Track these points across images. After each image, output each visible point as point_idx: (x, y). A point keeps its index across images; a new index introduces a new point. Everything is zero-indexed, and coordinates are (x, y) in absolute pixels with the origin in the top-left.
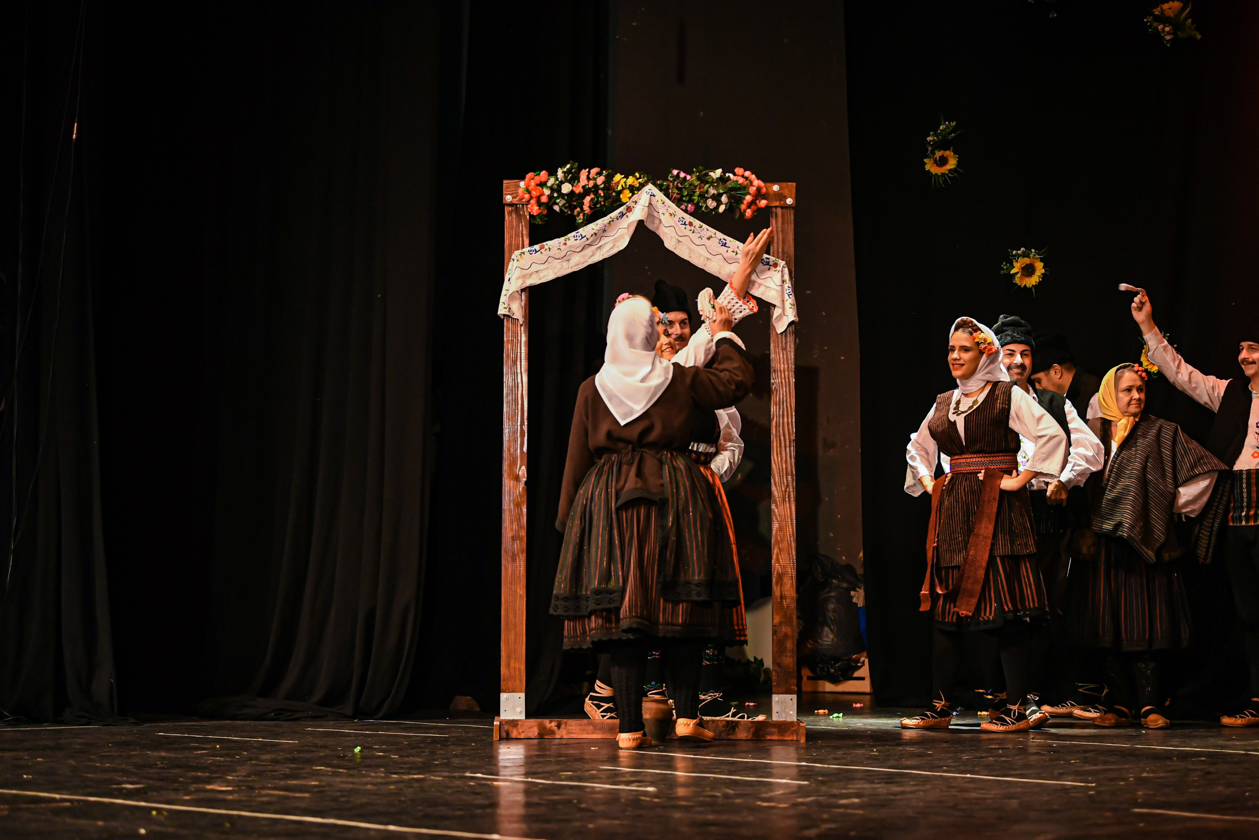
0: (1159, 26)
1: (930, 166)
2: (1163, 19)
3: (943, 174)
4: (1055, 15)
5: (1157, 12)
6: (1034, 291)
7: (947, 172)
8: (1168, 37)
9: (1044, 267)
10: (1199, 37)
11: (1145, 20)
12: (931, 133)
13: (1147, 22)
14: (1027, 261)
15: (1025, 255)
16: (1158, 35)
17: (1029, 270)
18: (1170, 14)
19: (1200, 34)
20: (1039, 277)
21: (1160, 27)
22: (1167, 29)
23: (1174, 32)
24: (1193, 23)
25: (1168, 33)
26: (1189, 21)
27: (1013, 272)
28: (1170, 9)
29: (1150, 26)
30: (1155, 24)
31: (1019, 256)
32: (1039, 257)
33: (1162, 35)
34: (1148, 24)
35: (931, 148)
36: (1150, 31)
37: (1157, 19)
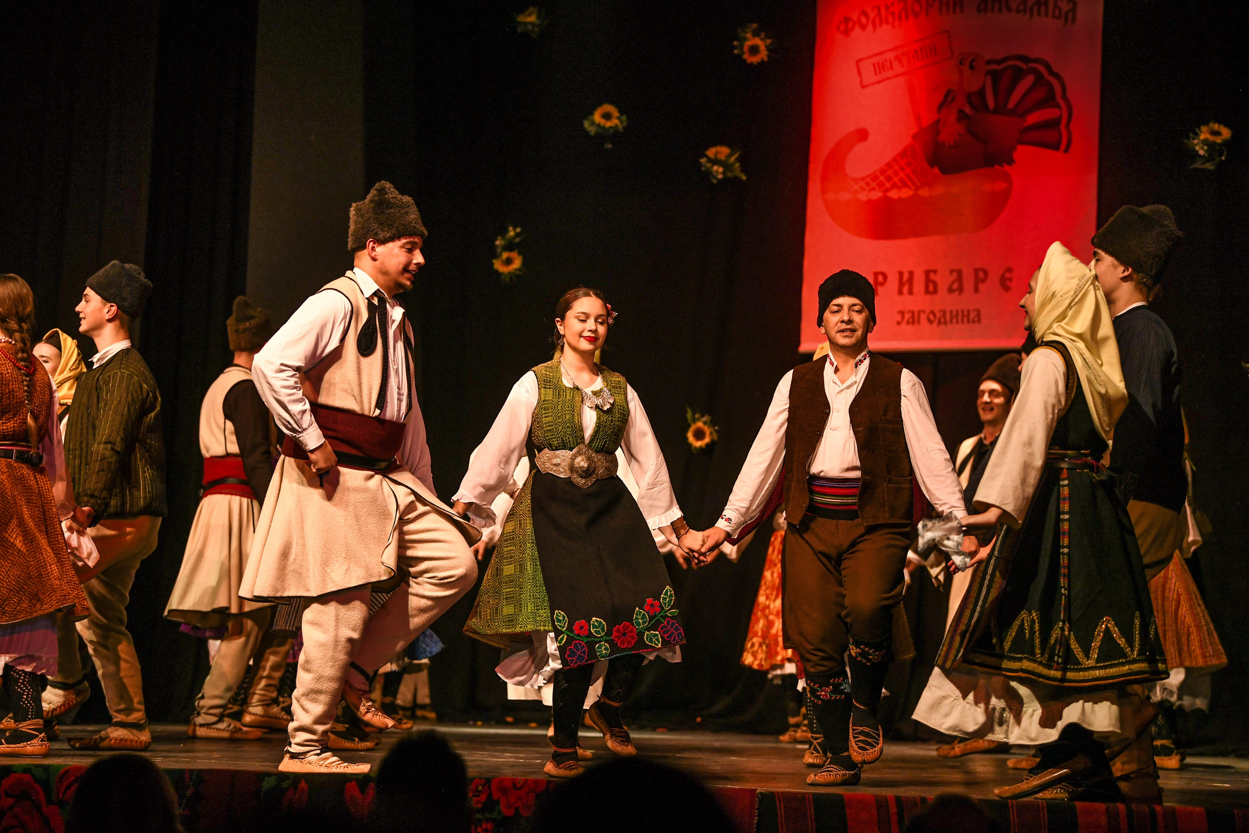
0: (712, 166)
1: (498, 265)
2: (715, 162)
3: (510, 273)
4: (610, 146)
5: (711, 155)
7: (513, 271)
8: (720, 176)
10: (744, 178)
11: (701, 160)
12: (500, 238)
13: (701, 163)
16: (709, 173)
18: (722, 157)
19: (746, 175)
21: (715, 168)
22: (721, 170)
23: (724, 173)
24: (741, 165)
25: (720, 173)
26: (737, 165)
28: (720, 153)
29: (705, 166)
30: (709, 165)
33: (715, 174)
34: (703, 164)
35: (499, 250)
36: (703, 169)
37: (710, 160)
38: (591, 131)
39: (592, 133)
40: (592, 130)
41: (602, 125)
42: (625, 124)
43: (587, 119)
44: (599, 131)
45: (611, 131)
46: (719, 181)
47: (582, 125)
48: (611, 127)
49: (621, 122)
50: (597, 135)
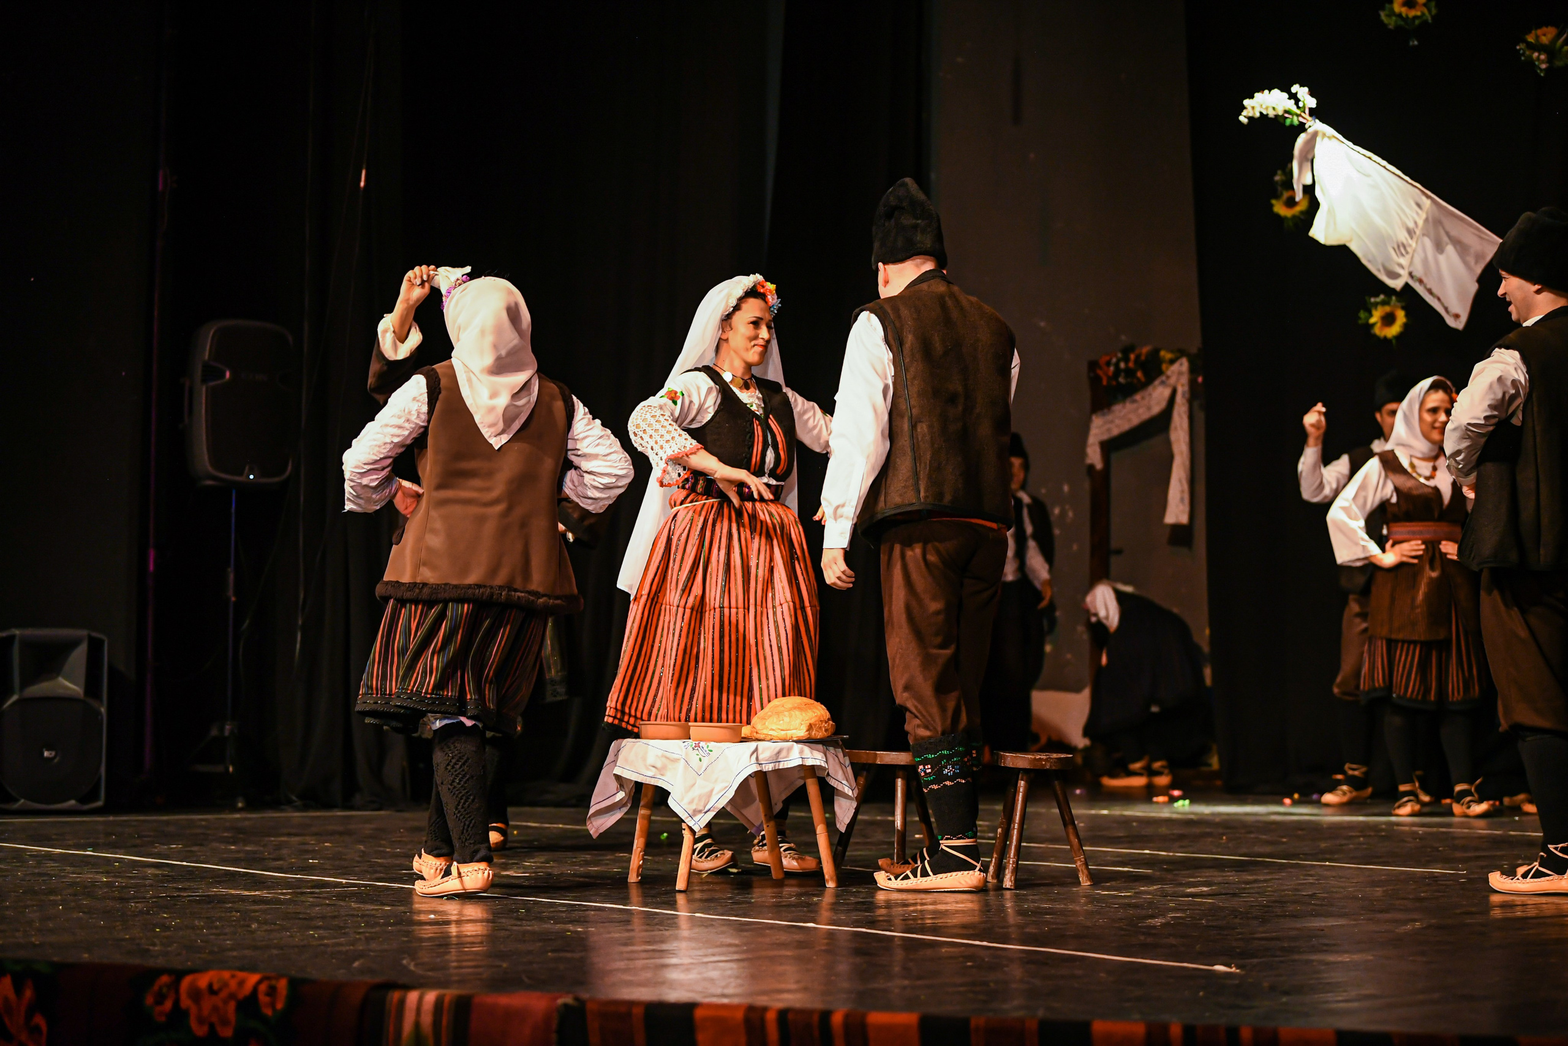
0: (1533, 53)
1: (1280, 209)
2: (1538, 47)
3: (1294, 217)
4: (1416, 43)
5: (1531, 39)
6: (1394, 341)
7: (1297, 214)
8: (1544, 66)
9: (1407, 316)
11: (1518, 48)
12: (1279, 172)
13: (1520, 49)
14: (1387, 309)
15: (1384, 303)
16: (1531, 63)
17: (1388, 320)
18: (1544, 40)
20: (1401, 326)
21: (1536, 55)
22: (1543, 57)
23: (1550, 61)
25: (1543, 62)
27: (1372, 320)
28: (1544, 35)
29: (1523, 54)
30: (1529, 52)
31: (1376, 305)
32: (1399, 304)
33: (1537, 63)
34: (1521, 52)
35: (1279, 188)
36: (1523, 58)
37: (1530, 46)
38: (1390, 24)
39: (1391, 27)
40: (1391, 22)
41: (1404, 15)
42: (1434, 12)
43: (1383, 9)
44: (1402, 23)
45: (1417, 22)
46: (1546, 70)
47: (1379, 16)
48: (1415, 17)
49: (1430, 11)
50: (1398, 28)
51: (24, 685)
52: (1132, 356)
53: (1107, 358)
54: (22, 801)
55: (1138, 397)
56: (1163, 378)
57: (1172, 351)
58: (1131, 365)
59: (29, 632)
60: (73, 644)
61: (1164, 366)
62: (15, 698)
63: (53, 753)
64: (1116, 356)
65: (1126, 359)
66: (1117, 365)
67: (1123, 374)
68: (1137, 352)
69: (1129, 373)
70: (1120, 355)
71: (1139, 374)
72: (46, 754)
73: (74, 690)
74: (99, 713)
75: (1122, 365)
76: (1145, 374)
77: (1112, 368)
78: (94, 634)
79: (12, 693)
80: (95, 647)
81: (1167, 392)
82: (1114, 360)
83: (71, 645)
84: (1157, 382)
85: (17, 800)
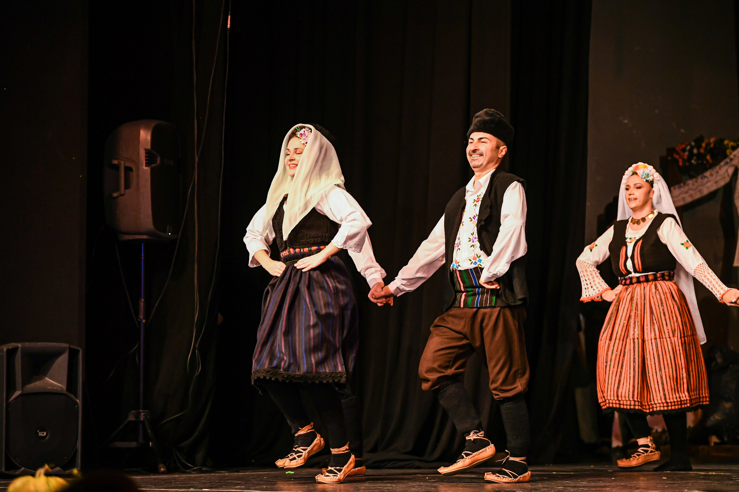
51: (24, 384)
52: (704, 145)
53: (684, 146)
54: (23, 469)
55: (707, 174)
56: (728, 160)
57: (734, 141)
58: (702, 151)
59: (27, 344)
60: (58, 354)
61: (728, 152)
62: (18, 393)
63: (45, 434)
64: (690, 144)
65: (699, 147)
66: (691, 151)
67: (695, 158)
68: (706, 141)
69: (700, 156)
70: (693, 144)
71: (708, 157)
72: (41, 434)
73: (59, 387)
74: (76, 403)
75: (695, 151)
76: (712, 157)
77: (687, 153)
78: (72, 347)
79: (15, 390)
80: (73, 355)
81: (731, 171)
82: (688, 148)
83: (57, 354)
84: (722, 164)
85: (20, 468)
